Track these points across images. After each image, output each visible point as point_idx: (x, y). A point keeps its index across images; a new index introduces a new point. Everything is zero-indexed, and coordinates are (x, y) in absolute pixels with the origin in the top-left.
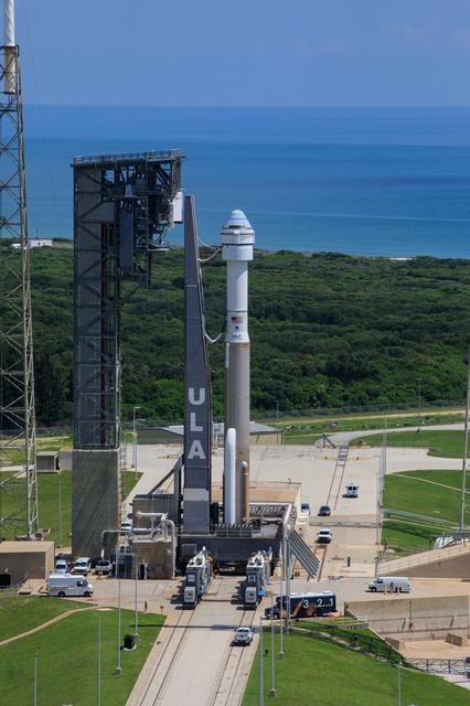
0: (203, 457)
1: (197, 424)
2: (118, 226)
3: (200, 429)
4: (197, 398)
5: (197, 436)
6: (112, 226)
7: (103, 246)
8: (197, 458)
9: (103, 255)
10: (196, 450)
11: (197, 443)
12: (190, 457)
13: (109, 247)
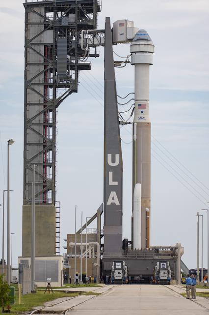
0: (118, 203)
1: (114, 180)
2: (56, 46)
3: (116, 183)
4: (113, 161)
5: (113, 188)
6: (52, 46)
7: (45, 61)
8: (113, 204)
9: (45, 67)
10: (113, 199)
11: (113, 194)
12: (109, 203)
13: (50, 61)
